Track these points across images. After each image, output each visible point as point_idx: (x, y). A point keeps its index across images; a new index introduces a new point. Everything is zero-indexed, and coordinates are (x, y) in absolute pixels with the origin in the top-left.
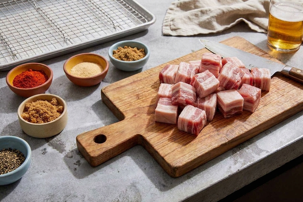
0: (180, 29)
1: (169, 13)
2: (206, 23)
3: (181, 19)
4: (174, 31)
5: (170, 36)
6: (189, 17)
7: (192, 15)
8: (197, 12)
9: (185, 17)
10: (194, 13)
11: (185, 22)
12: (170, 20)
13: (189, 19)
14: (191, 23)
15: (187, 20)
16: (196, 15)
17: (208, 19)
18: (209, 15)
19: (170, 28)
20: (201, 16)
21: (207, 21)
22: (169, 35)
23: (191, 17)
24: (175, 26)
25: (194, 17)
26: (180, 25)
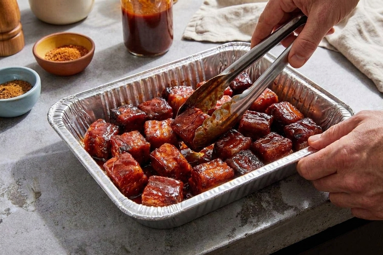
0: (208, 31)
1: (202, 9)
2: (248, 26)
3: (214, 18)
4: (199, 34)
5: (193, 40)
6: (225, 16)
7: (230, 13)
8: (238, 9)
9: (219, 16)
10: (234, 10)
11: (218, 23)
12: (199, 18)
13: (226, 18)
14: (228, 25)
15: (221, 20)
16: (237, 14)
17: (251, 20)
18: (254, 15)
19: (196, 29)
20: (244, 16)
21: (250, 22)
22: (190, 39)
23: (229, 16)
24: (202, 27)
25: (233, 17)
26: (210, 27)
